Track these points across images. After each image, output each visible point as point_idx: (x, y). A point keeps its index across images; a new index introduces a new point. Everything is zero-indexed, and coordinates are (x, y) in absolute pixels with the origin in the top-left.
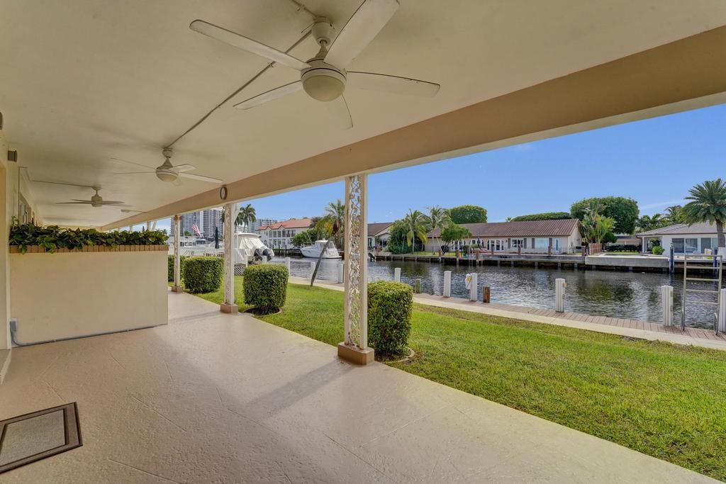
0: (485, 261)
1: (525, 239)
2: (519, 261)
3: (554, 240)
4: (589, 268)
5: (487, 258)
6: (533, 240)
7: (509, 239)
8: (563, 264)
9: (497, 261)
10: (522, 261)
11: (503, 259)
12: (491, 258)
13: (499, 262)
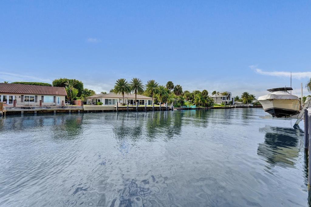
0: (7, 112)
1: (36, 96)
2: (41, 111)
3: (57, 97)
4: (86, 112)
5: (9, 110)
6: (43, 97)
7: (22, 96)
8: (71, 111)
9: (21, 111)
10: (43, 111)
11: (27, 110)
12: (13, 109)
13: (22, 113)
